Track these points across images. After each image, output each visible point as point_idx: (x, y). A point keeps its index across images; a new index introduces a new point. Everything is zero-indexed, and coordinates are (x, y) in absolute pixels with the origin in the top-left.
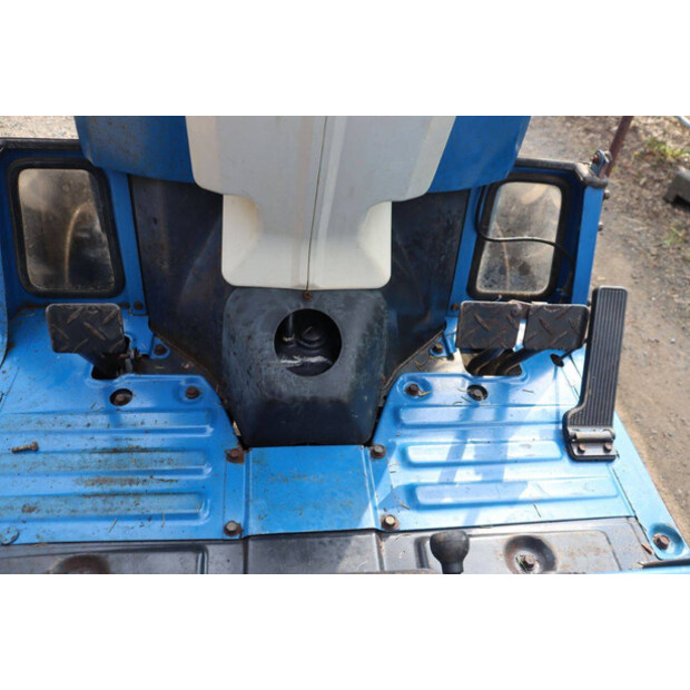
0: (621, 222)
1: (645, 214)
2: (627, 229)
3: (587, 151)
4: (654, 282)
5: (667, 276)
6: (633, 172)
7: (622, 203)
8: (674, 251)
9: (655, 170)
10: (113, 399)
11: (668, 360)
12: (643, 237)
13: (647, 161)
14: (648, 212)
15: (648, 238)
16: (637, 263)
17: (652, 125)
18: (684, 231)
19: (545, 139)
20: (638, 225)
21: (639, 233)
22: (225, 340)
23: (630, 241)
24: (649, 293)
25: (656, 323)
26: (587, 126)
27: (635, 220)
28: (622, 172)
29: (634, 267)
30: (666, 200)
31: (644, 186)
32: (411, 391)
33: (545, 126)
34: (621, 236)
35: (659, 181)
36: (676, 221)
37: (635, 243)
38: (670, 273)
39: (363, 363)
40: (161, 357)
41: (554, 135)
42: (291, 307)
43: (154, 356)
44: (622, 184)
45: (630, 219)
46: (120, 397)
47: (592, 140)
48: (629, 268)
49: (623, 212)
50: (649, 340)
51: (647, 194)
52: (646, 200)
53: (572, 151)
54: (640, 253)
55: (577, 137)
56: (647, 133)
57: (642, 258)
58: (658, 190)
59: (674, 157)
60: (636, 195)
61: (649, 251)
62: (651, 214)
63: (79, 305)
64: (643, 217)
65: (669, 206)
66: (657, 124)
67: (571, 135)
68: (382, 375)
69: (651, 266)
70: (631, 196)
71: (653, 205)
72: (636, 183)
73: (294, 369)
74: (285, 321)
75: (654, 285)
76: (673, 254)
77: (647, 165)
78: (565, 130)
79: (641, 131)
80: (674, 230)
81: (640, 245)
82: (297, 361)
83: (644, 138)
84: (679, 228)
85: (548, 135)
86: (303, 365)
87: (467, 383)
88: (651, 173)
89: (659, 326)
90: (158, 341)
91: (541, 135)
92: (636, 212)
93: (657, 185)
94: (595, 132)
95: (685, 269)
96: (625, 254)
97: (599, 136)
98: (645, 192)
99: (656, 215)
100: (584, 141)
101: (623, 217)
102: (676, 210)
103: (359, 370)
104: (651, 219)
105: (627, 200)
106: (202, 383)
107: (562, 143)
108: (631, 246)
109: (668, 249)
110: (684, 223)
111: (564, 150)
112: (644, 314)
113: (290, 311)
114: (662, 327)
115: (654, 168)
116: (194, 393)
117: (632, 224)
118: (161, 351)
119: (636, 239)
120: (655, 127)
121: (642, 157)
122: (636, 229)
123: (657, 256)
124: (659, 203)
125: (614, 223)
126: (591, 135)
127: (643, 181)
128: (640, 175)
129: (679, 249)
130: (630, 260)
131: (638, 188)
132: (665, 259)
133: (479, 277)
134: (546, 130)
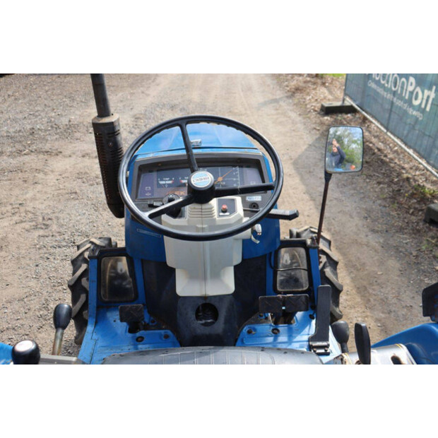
0: (395, 238)
1: (411, 231)
2: (400, 242)
3: (378, 196)
4: (413, 272)
5: (422, 268)
6: (406, 206)
7: (397, 226)
8: (428, 252)
9: (419, 204)
10: (137, 340)
11: (417, 316)
12: (409, 246)
13: (415, 199)
14: (413, 230)
15: (412, 246)
16: (404, 262)
17: (418, 175)
18: (436, 240)
19: (352, 192)
20: (406, 239)
21: (406, 243)
22: (178, 315)
23: (400, 249)
24: (409, 279)
25: (412, 296)
26: (379, 180)
27: (405, 236)
28: (399, 207)
29: (402, 264)
30: (425, 221)
31: (412, 214)
32: (249, 332)
33: (353, 184)
34: (395, 246)
35: (422, 210)
36: (431, 234)
37: (403, 250)
38: (423, 266)
39: (227, 321)
40: (154, 324)
41: (358, 188)
42: (200, 303)
43: (151, 324)
44: (398, 214)
45: (401, 236)
46: (139, 339)
47: (381, 188)
48: (398, 265)
49: (397, 232)
50: (406, 306)
51: (414, 218)
52: (413, 223)
53: (369, 197)
54: (406, 255)
55: (373, 188)
56: (415, 181)
57: (407, 259)
58: (421, 215)
59: (431, 194)
60: (406, 221)
61: (411, 254)
62: (415, 231)
63: (129, 305)
64: (410, 233)
65: (428, 225)
66: (422, 175)
67: (369, 187)
68: (237, 327)
69: (412, 263)
70: (404, 221)
71: (417, 226)
72: (407, 212)
73: (202, 324)
74: (199, 307)
75: (412, 274)
76: (427, 254)
77: (415, 201)
78: (365, 185)
79: (411, 180)
80: (430, 239)
81: (406, 250)
82: (203, 322)
83: (413, 184)
84: (433, 238)
85: (355, 189)
86: (206, 323)
87: (272, 328)
88: (417, 206)
89: (413, 297)
90: (152, 318)
91: (350, 189)
92: (405, 231)
93: (420, 213)
94: (384, 183)
95: (434, 263)
96: (396, 257)
97: (386, 186)
98: (413, 217)
99: (419, 231)
100: (377, 190)
101: (397, 235)
102: (431, 227)
103: (225, 323)
104: (415, 234)
105: (400, 224)
106: (169, 332)
107: (363, 193)
108: (401, 252)
109: (424, 251)
110: (436, 234)
111: (364, 197)
112: (405, 292)
113: (200, 304)
114: (416, 298)
115: (419, 202)
116: (167, 337)
117: (403, 238)
118: (153, 322)
119: (404, 247)
120: (420, 177)
121: (412, 196)
122: (404, 242)
123: (417, 256)
124: (421, 224)
125: (391, 239)
126: (381, 185)
127: (411, 211)
128: (410, 208)
129: (431, 251)
130: (399, 260)
131: (409, 215)
132: (422, 258)
133: (278, 285)
134: (354, 186)
